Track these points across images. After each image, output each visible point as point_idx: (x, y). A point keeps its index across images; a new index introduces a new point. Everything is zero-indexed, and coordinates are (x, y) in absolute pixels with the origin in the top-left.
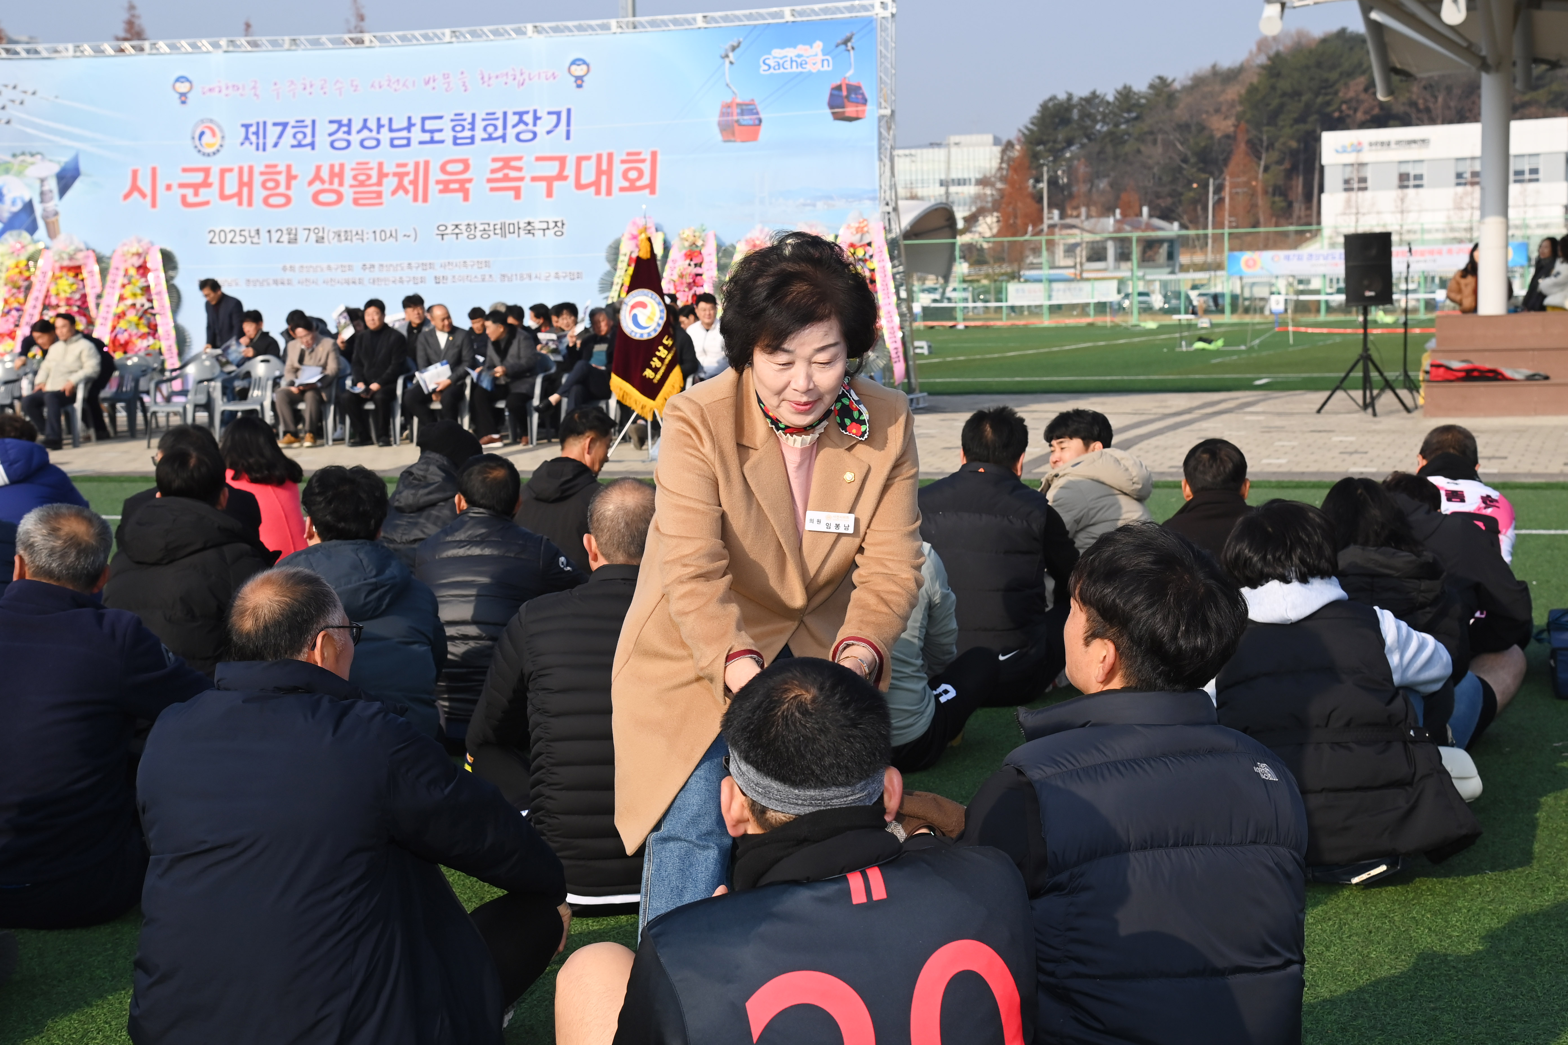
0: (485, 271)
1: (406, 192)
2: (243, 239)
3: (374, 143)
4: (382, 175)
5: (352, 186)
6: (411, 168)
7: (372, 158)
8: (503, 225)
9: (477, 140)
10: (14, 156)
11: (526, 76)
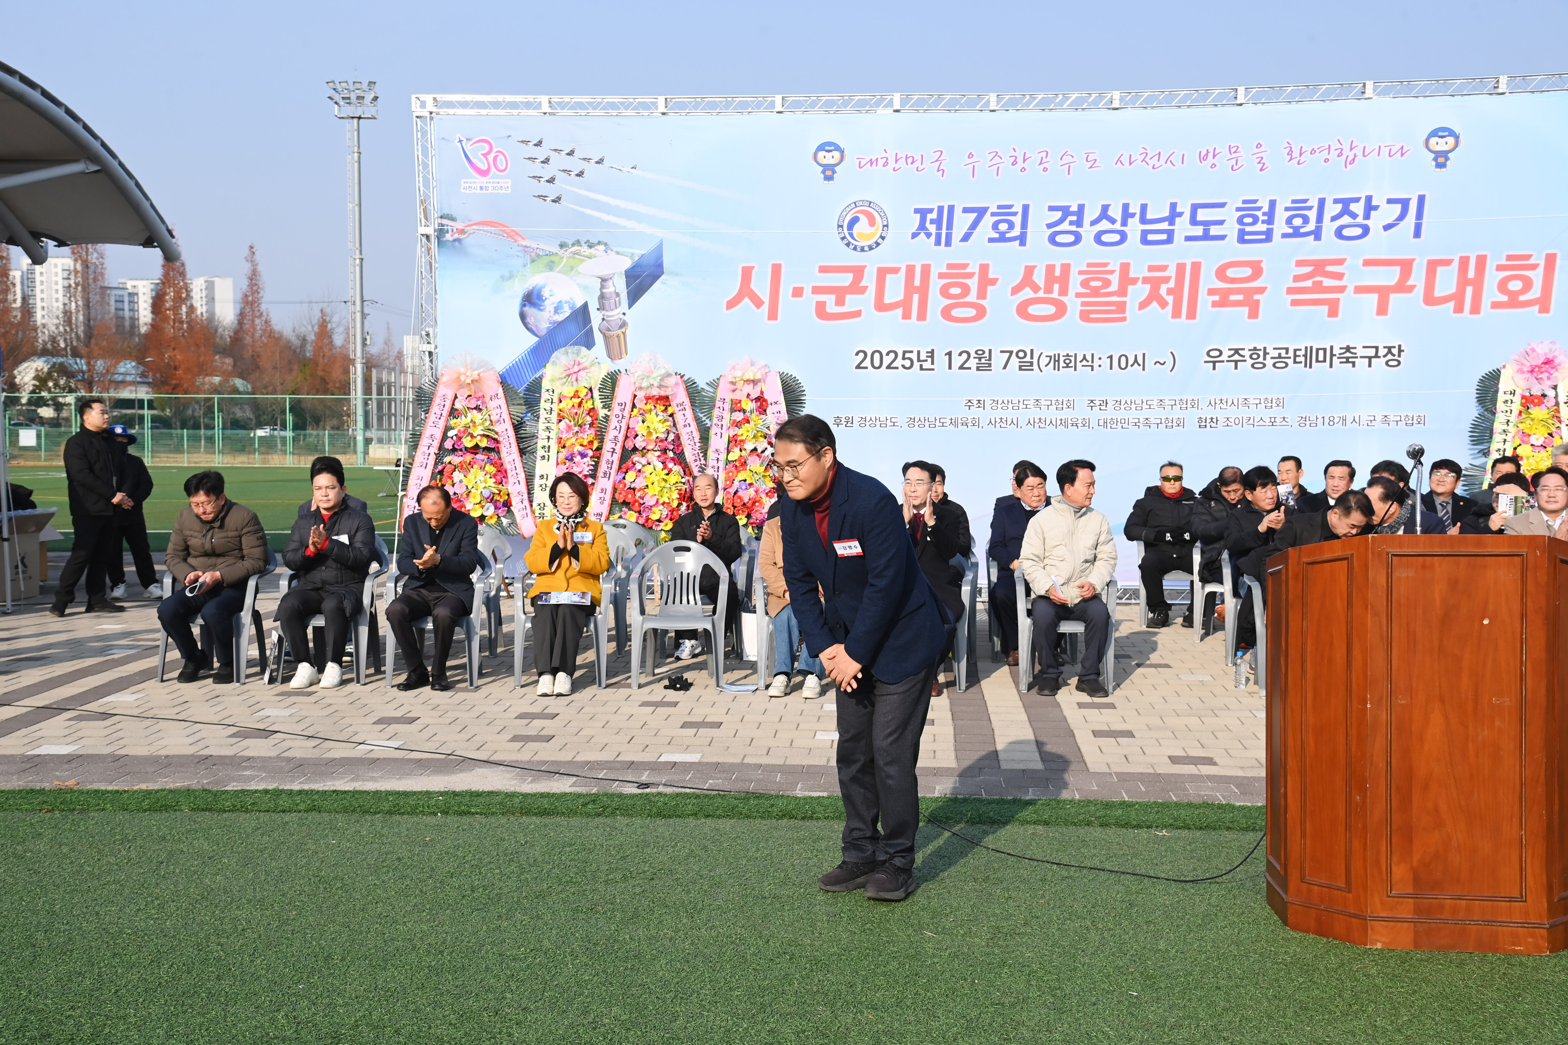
0: (1276, 412)
1: (1163, 304)
2: (907, 363)
3: (1116, 237)
4: (1126, 280)
5: (1078, 295)
6: (1171, 272)
7: (1113, 257)
8: (1308, 351)
9: (1277, 235)
10: (562, 246)
11: (1358, 151)
